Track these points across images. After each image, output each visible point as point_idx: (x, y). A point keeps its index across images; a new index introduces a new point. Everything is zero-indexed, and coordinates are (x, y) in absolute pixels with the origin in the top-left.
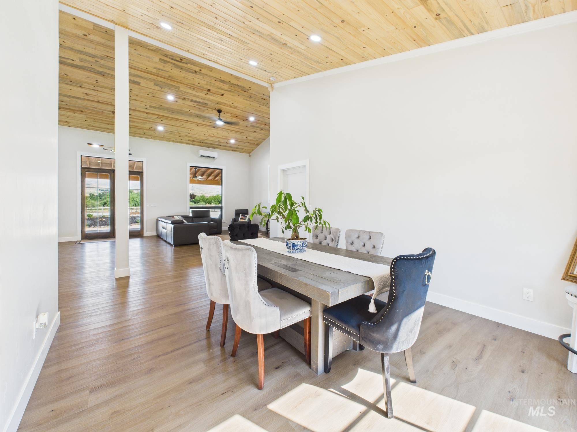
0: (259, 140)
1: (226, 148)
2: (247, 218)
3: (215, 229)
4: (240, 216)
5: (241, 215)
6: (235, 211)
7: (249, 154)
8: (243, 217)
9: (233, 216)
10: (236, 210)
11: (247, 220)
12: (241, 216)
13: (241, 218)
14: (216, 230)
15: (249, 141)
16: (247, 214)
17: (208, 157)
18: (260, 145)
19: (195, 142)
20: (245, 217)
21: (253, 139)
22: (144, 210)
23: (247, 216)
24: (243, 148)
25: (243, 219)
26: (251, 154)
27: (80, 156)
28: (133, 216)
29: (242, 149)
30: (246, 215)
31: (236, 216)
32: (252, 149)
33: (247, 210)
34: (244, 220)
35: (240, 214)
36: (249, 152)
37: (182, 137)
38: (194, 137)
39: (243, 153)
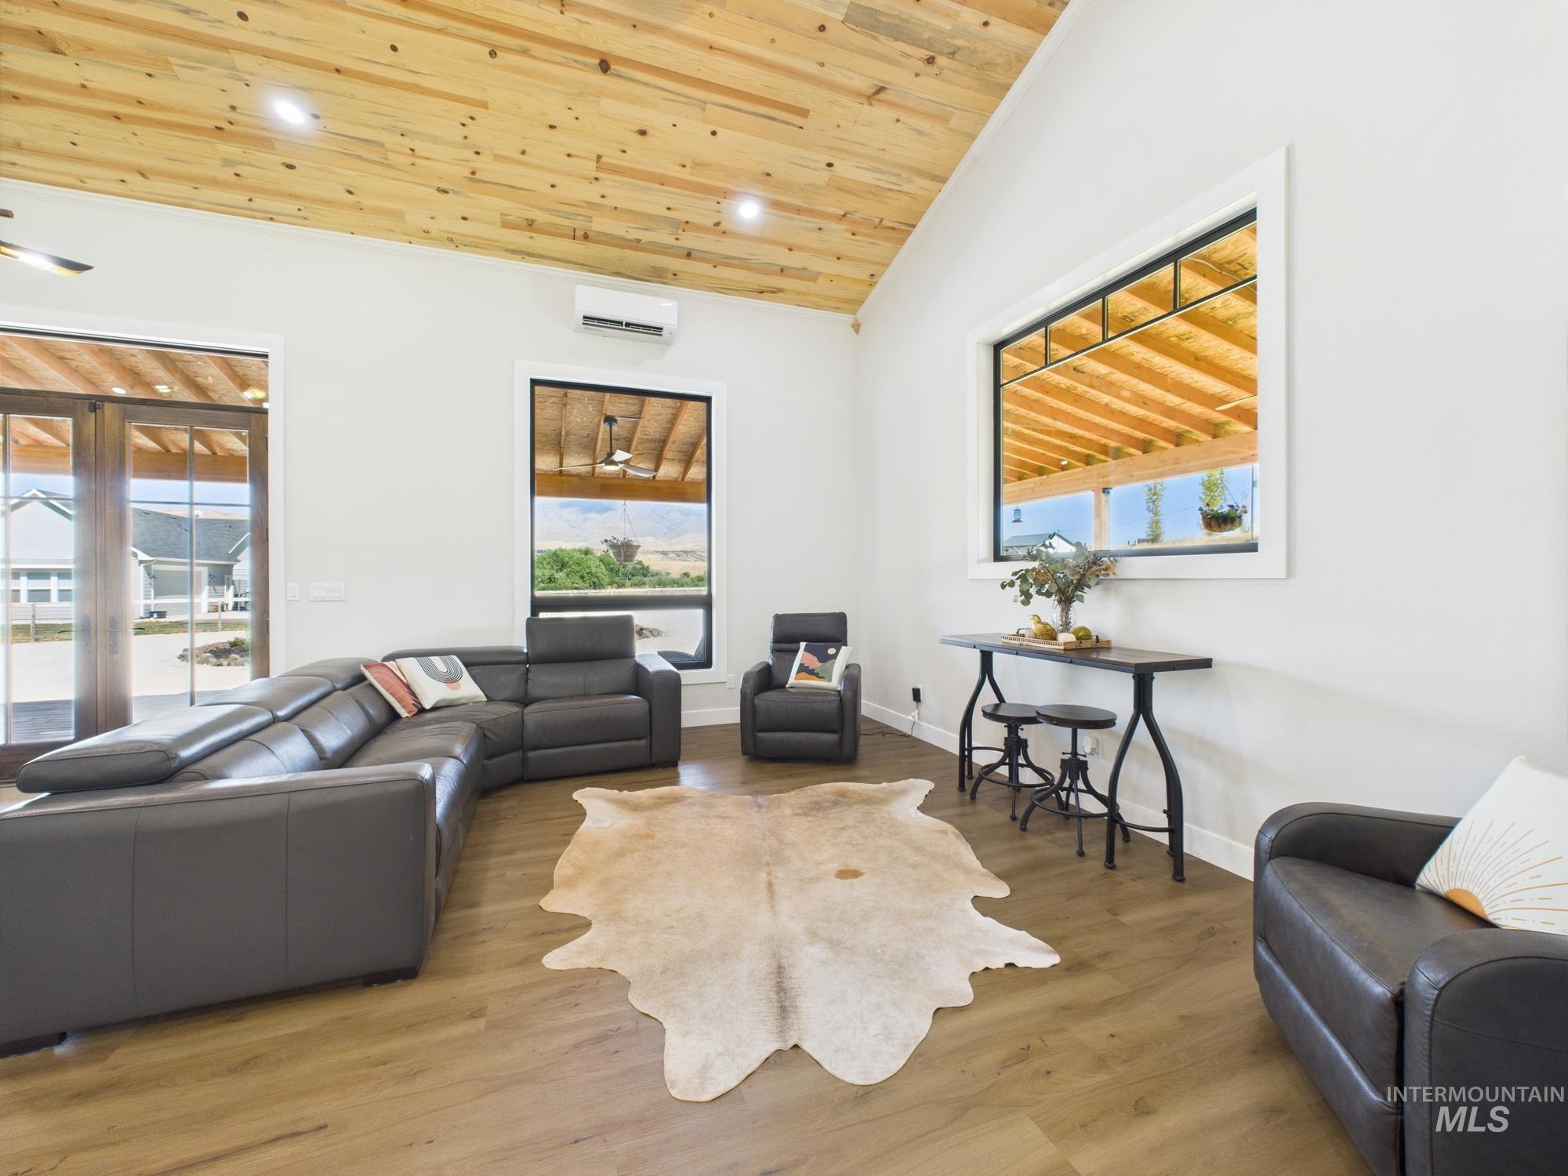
0: (906, 187)
1: (724, 272)
2: (838, 667)
3: (639, 738)
4: (796, 651)
5: (803, 645)
6: (771, 621)
7: (848, 318)
8: (813, 662)
9: (761, 653)
10: (779, 619)
11: (835, 682)
12: (802, 656)
13: (803, 668)
14: (642, 742)
15: (851, 203)
16: (840, 640)
17: (628, 325)
18: (916, 232)
19: (542, 231)
20: (825, 658)
21: (868, 177)
22: (270, 619)
23: (835, 656)
24: (815, 264)
25: (811, 672)
26: (862, 311)
29: (813, 277)
30: (832, 651)
31: (775, 651)
32: (863, 273)
33: (840, 619)
34: (818, 676)
35: (799, 642)
36: (851, 304)
37: (455, 192)
38: (520, 189)
39: (819, 307)
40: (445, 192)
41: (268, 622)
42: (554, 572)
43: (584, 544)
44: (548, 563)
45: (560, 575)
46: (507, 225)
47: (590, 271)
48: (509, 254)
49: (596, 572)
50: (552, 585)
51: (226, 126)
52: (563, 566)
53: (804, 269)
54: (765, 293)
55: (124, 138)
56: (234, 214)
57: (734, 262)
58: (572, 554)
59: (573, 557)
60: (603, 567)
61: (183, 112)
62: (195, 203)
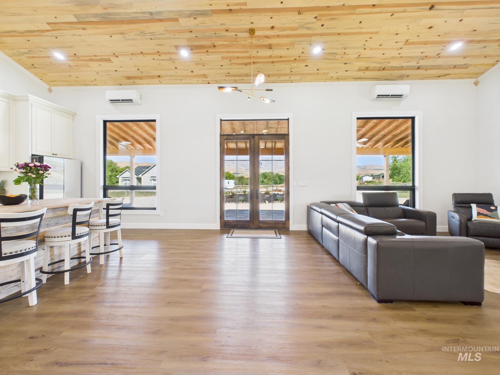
1: (429, 72)
2: (499, 214)
4: (471, 207)
5: (473, 205)
7: (473, 80)
10: (455, 195)
12: (475, 208)
13: (479, 214)
16: (492, 203)
19: (370, 70)
20: (491, 210)
22: (290, 191)
23: (496, 210)
24: (472, 62)
25: (486, 215)
27: (219, 120)
28: (274, 193)
29: (468, 67)
30: (493, 208)
31: (456, 207)
32: (493, 61)
33: (490, 196)
34: (490, 217)
35: (469, 204)
37: (349, 63)
38: (372, 57)
39: (463, 78)
40: (346, 64)
41: (289, 192)
42: (263, 179)
43: (269, 171)
44: (262, 177)
45: (265, 180)
46: (359, 70)
47: (377, 80)
48: (353, 80)
49: (276, 179)
50: (263, 183)
51: (297, 58)
52: (266, 177)
53: (465, 64)
54: (441, 77)
55: (271, 68)
56: (283, 82)
57: (436, 67)
58: (268, 174)
59: (269, 175)
60: (278, 178)
61: (290, 57)
62: (276, 81)
